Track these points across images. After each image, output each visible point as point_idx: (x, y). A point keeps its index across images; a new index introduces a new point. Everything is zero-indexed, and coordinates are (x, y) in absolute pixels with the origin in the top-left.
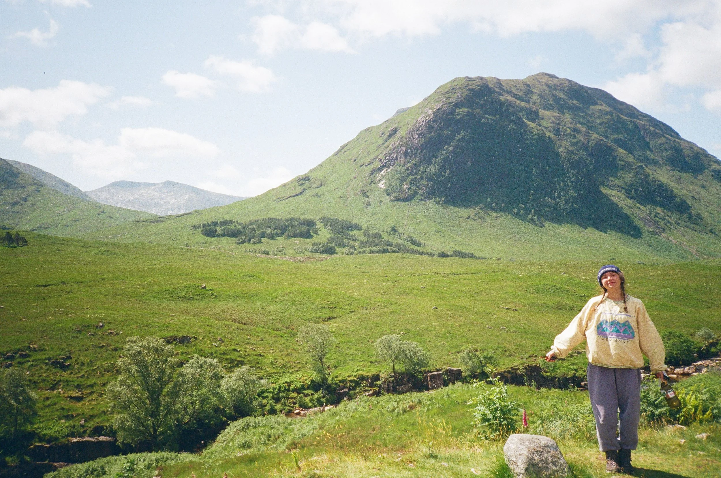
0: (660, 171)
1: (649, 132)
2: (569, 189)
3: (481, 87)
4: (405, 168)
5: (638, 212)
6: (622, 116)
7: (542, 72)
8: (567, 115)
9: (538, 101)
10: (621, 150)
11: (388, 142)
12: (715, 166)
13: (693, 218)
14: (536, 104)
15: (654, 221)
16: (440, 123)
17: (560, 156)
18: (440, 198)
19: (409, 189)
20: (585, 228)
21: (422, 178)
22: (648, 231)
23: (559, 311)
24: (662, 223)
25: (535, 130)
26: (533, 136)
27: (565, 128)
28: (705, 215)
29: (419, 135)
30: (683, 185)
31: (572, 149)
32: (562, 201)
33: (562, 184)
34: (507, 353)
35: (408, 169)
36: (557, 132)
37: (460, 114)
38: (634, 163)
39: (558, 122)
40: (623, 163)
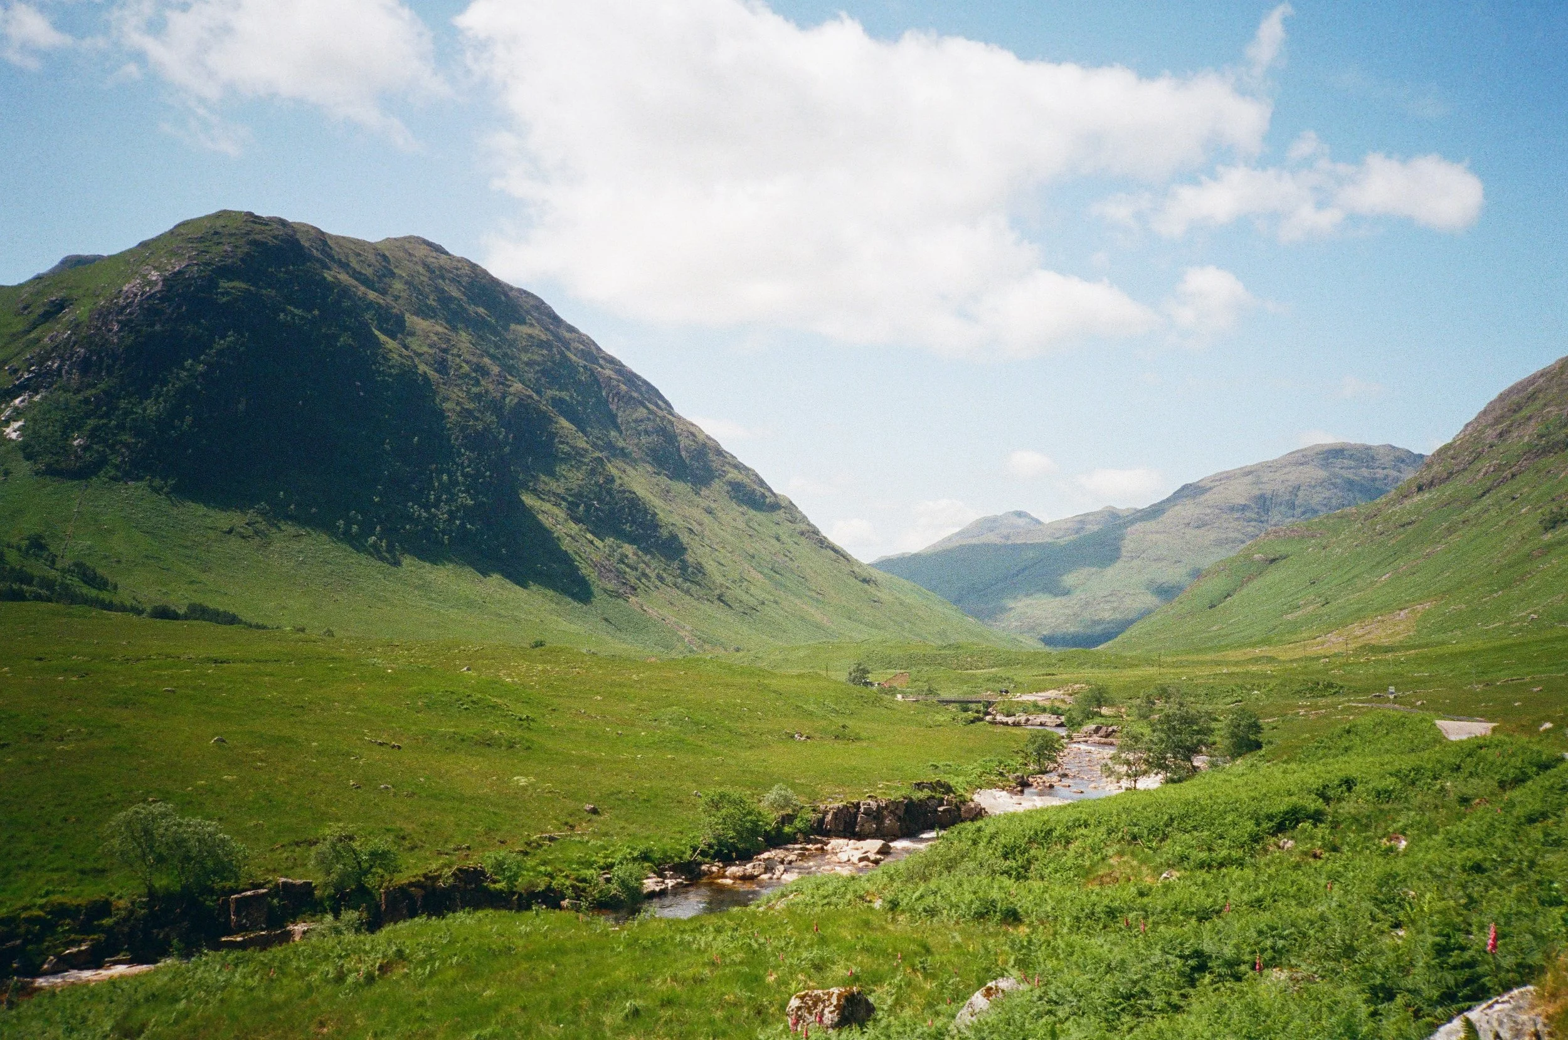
0: (634, 472)
1: (618, 393)
2: (460, 491)
3: (282, 241)
4: (80, 397)
5: (588, 550)
6: (569, 354)
7: (416, 234)
8: (464, 334)
9: (404, 295)
10: (564, 423)
11: (39, 329)
12: (733, 475)
13: (690, 569)
14: (400, 301)
15: (617, 570)
16: (179, 307)
17: (444, 418)
18: (165, 479)
19: (86, 448)
20: (485, 574)
21: (121, 427)
22: (605, 591)
23: (487, 750)
24: (631, 576)
25: (395, 356)
26: (390, 367)
27: (458, 360)
28: (710, 566)
29: (123, 325)
30: (674, 505)
31: (471, 406)
32: (443, 514)
33: (445, 477)
34: (407, 843)
35: (86, 401)
36: (442, 367)
37: (227, 293)
38: (586, 451)
39: (444, 346)
40: (566, 449)
